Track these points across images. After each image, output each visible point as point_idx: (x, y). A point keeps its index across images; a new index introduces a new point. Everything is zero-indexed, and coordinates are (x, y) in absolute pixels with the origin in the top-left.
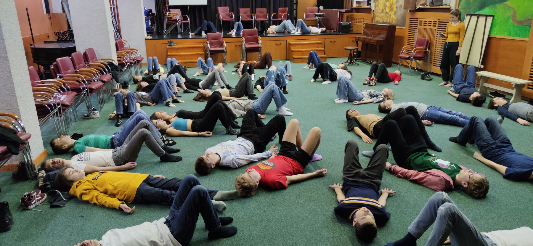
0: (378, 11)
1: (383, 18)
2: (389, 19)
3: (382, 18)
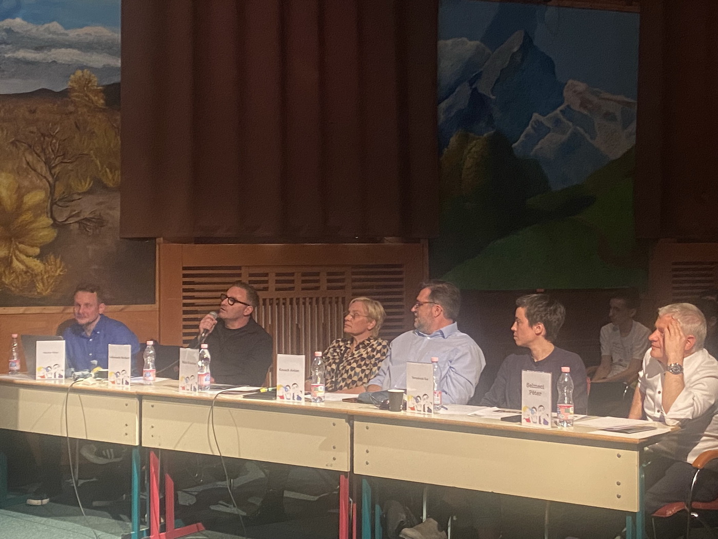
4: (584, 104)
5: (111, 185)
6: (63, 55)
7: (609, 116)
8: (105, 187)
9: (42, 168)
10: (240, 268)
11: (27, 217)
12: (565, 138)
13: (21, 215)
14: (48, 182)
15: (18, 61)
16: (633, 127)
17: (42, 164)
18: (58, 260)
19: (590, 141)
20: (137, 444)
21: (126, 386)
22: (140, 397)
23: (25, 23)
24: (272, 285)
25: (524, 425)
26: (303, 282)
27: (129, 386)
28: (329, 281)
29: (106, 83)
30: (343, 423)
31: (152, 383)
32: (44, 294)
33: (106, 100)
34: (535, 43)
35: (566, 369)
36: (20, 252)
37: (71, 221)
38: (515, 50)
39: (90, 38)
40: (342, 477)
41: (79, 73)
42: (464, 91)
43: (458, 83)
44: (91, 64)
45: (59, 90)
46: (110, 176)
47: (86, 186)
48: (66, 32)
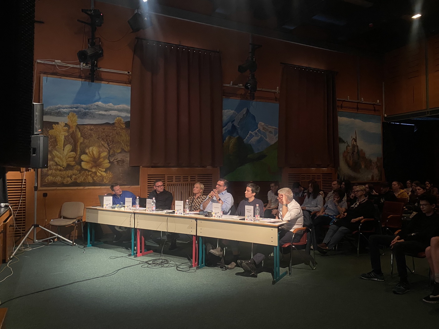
0: (55, 167)
1: (74, 176)
2: (93, 178)
3: (71, 177)
4: (264, 128)
5: (127, 150)
6: (113, 113)
7: (270, 132)
8: (125, 151)
9: (106, 145)
10: (165, 175)
11: (101, 160)
12: (258, 138)
13: (100, 159)
14: (108, 149)
15: (100, 114)
16: (277, 135)
17: (107, 145)
18: (111, 173)
19: (266, 139)
20: (133, 227)
21: (130, 210)
22: (135, 213)
23: (102, 103)
24: (174, 180)
25: (246, 221)
26: (183, 179)
27: (131, 210)
28: (191, 179)
29: (126, 121)
30: (194, 220)
31: (138, 209)
32: (106, 182)
33: (126, 126)
34: (250, 111)
35: (257, 205)
36: (99, 170)
37: (115, 161)
38: (244, 113)
39: (121, 108)
40: (194, 236)
41: (118, 118)
42: (230, 125)
43: (228, 123)
44: (121, 116)
45: (111, 123)
46: (127, 148)
47: (119, 151)
48: (114, 106)
